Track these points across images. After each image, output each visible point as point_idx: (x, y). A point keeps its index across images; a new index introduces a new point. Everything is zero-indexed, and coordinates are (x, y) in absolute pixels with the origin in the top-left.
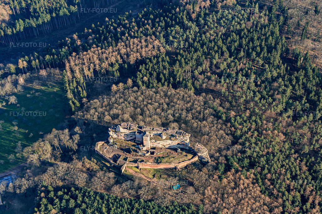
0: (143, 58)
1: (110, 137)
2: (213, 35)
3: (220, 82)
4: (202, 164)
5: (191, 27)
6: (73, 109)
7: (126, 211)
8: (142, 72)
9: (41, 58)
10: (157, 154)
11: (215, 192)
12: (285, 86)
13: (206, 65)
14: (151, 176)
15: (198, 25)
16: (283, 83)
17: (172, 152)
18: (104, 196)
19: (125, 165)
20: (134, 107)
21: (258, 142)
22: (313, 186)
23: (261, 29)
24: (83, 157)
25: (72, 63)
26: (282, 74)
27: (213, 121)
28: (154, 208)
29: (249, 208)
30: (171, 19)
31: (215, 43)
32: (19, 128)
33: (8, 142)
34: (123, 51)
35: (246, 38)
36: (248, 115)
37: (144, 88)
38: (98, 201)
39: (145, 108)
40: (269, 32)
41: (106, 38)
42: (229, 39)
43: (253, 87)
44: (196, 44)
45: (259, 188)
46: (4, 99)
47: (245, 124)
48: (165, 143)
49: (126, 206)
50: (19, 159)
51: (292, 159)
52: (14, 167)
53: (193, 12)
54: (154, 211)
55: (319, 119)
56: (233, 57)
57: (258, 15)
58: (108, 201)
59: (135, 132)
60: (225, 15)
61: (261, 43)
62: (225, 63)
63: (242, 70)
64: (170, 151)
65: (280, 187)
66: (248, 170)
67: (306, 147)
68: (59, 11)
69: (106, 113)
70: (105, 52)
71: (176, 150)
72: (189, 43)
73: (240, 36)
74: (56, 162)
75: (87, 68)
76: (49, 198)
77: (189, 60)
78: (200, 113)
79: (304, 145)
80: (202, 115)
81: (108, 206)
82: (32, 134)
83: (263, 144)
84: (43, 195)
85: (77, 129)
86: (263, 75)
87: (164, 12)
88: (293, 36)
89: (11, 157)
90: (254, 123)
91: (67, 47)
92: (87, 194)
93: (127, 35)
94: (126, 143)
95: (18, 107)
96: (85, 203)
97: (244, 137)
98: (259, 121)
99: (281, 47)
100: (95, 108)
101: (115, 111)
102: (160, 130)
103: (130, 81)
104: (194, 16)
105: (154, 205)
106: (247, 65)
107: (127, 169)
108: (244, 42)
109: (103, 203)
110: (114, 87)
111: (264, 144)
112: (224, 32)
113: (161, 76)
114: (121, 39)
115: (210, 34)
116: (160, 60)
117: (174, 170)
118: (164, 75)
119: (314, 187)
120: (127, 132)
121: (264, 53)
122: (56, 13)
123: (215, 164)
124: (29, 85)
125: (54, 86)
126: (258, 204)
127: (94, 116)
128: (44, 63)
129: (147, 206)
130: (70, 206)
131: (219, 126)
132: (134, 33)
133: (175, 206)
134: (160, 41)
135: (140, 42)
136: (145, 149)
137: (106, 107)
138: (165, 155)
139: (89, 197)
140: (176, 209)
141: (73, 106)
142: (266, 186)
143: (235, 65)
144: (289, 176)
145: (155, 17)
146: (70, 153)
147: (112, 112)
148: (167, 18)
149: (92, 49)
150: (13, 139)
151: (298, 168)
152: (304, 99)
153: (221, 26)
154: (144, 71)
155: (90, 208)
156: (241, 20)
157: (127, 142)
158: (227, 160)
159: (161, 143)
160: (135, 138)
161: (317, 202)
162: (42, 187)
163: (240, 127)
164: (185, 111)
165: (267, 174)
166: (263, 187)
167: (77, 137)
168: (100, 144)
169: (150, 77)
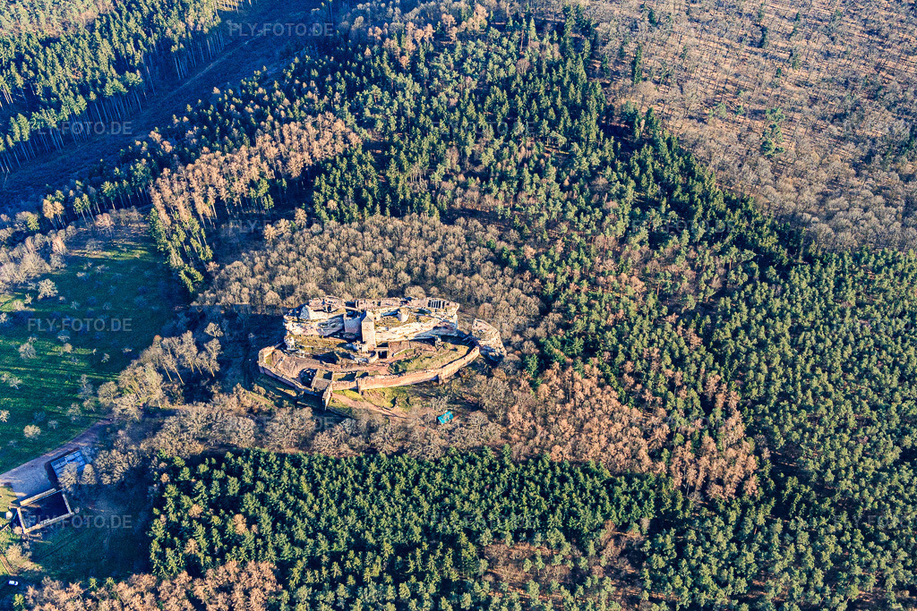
0: (318, 163)
1: (288, 334)
2: (452, 97)
3: (489, 191)
4: (491, 362)
5: (405, 85)
6: (192, 289)
7: (352, 483)
8: (323, 190)
9: (92, 190)
10: (394, 355)
11: (529, 415)
12: (622, 181)
13: (451, 159)
14: (388, 404)
15: (417, 79)
16: (615, 177)
17: (425, 346)
18: (300, 459)
19: (330, 389)
20: (322, 265)
21: (593, 301)
22: (719, 373)
23: (549, 71)
24: (234, 385)
25: (168, 192)
26: (609, 159)
27: (493, 273)
28: (410, 467)
29: (602, 437)
30: (358, 74)
31: (463, 112)
32: (75, 346)
33: (55, 380)
34: (272, 152)
35: (522, 95)
36: (560, 249)
37: (333, 223)
38: (290, 472)
39: (347, 265)
40: (568, 76)
41: (225, 131)
42: (489, 101)
43: (557, 192)
44: (422, 119)
45: (614, 393)
46: (26, 291)
47: (559, 269)
48: (407, 330)
49: (350, 472)
50: (91, 412)
51: (668, 327)
52: (82, 431)
53: (402, 54)
54: (411, 472)
55: (702, 239)
56: (502, 138)
57: (537, 44)
58: (310, 467)
59: (342, 316)
60: (470, 52)
61: (554, 100)
62: (491, 151)
63: (526, 160)
64: (419, 345)
65: (655, 386)
66: (585, 361)
67: (690, 298)
68: (103, 86)
69: (267, 287)
70: (232, 160)
71: (431, 341)
72: (406, 118)
73: (508, 93)
74: (176, 407)
75: (202, 199)
76: (181, 482)
77: (414, 154)
78: (463, 260)
79: (684, 294)
80: (468, 262)
81: (311, 478)
82: (107, 357)
83: (603, 304)
84: (165, 478)
85: (211, 328)
86: (572, 166)
87: (338, 60)
88: (612, 80)
89: (73, 410)
90: (576, 264)
91: (144, 160)
92: (262, 460)
93: (270, 118)
94: (325, 342)
95: (62, 303)
96: (262, 480)
97: (563, 296)
98: (585, 258)
99: (596, 104)
100: (239, 280)
101: (283, 280)
102: (394, 304)
103: (301, 214)
104: (405, 61)
105: (409, 460)
106: (535, 150)
107: (334, 396)
108: (520, 104)
109: (300, 473)
110: (270, 231)
111: (606, 303)
112: (474, 87)
113: (365, 194)
114: (262, 128)
115: (447, 95)
116: (355, 161)
117: (435, 383)
118: (370, 191)
119: (723, 375)
120: (324, 317)
121: (565, 121)
122: (95, 92)
123: (517, 358)
124: (76, 253)
125: (132, 247)
126: (619, 425)
127: (243, 296)
128: (100, 200)
129: (395, 466)
130: (231, 493)
131: (509, 281)
132: (285, 110)
133: (452, 457)
134: (346, 122)
135: (304, 128)
136: (365, 348)
137: (262, 274)
138: (411, 355)
139: (268, 466)
140: (457, 462)
141: (189, 282)
142: (627, 388)
143: (511, 152)
144: (668, 360)
145: (323, 73)
146: (204, 383)
147: (277, 283)
148: (350, 72)
149: (204, 157)
150: (65, 373)
151: (682, 342)
152: (664, 202)
153: (466, 75)
154: (325, 188)
155: (274, 488)
156: (505, 59)
157: (327, 340)
158: (540, 346)
159: (400, 330)
160: (343, 329)
161: (733, 404)
162: (159, 462)
163: (551, 276)
164: (430, 259)
165: (623, 363)
166: (621, 389)
167: (214, 346)
168: (267, 352)
169: (342, 199)
